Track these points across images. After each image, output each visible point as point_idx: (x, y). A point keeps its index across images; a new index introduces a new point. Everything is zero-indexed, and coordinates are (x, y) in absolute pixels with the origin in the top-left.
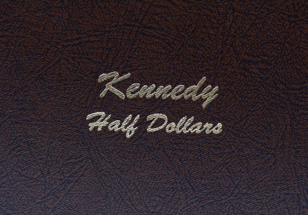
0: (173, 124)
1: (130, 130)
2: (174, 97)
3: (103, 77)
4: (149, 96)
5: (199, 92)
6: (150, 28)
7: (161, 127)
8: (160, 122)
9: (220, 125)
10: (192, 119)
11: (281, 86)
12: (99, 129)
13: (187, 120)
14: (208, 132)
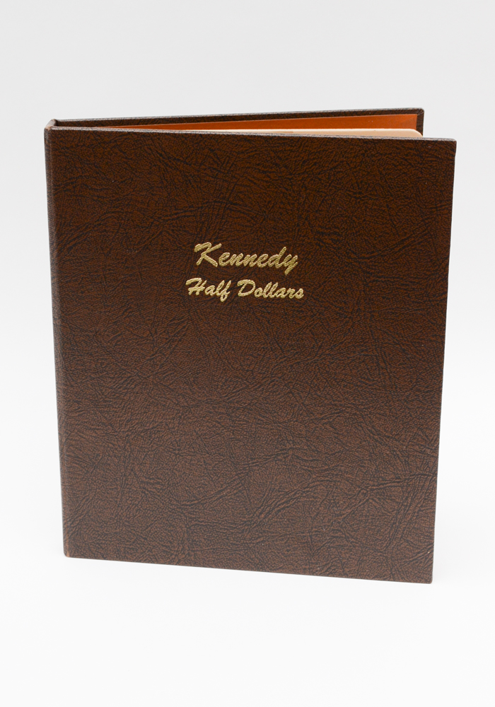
0: (260, 289)
1: (224, 295)
2: (260, 265)
3: (199, 247)
4: (238, 264)
5: (281, 260)
6: (236, 204)
7: (250, 292)
8: (249, 287)
9: (301, 290)
10: (276, 285)
11: (353, 256)
12: (197, 293)
13: (272, 286)
14: (291, 297)
